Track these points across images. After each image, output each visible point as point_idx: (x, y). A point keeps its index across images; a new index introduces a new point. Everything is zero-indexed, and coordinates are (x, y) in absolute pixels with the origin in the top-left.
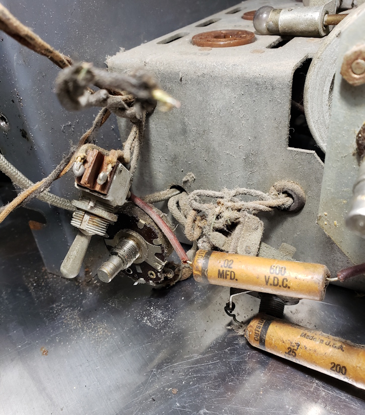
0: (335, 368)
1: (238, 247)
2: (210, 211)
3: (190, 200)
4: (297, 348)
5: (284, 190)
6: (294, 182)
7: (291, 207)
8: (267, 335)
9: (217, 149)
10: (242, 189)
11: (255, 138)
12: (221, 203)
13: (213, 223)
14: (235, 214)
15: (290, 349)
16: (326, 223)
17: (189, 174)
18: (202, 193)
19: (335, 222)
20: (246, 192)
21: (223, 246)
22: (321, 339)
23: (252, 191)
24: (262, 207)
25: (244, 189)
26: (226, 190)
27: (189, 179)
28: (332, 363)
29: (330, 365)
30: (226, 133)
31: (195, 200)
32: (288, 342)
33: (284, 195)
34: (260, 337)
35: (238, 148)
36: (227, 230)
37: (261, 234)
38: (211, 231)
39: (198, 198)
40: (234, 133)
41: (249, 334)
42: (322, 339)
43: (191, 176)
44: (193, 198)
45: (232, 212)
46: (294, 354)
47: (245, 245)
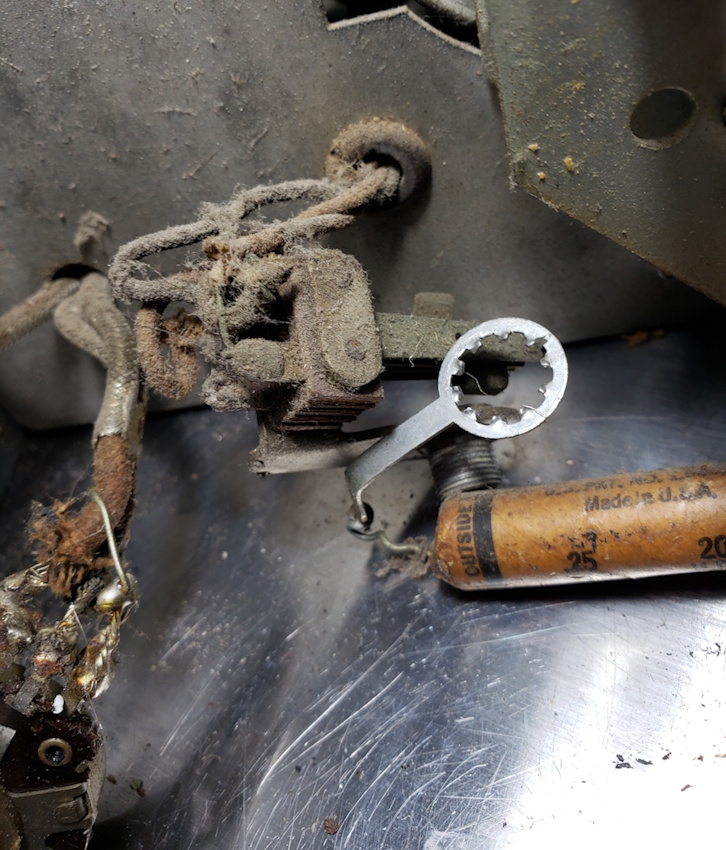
0: (713, 549)
1: (327, 356)
2: (194, 288)
3: (118, 283)
4: (594, 546)
5: (366, 151)
6: (382, 119)
7: (401, 190)
8: (497, 549)
9: (133, 112)
10: (255, 190)
11: (227, 31)
12: (220, 248)
13: (222, 320)
14: (273, 265)
15: (574, 558)
16: (541, 175)
17: (84, 218)
18: (147, 246)
19: (568, 160)
20: (269, 195)
21: (282, 372)
22: (641, 492)
23: (285, 186)
24: (332, 219)
25: (260, 188)
26: (212, 208)
27: (91, 232)
28: (700, 542)
29: (698, 547)
30: (138, 53)
31: (134, 274)
32: (561, 541)
33: (370, 166)
34: (481, 561)
35: (190, 83)
36: (274, 322)
37: (367, 291)
38: (227, 343)
39: (140, 265)
40: (160, 44)
41: (449, 568)
42: (645, 491)
43: (94, 223)
44: (125, 273)
45: (262, 261)
46: (590, 565)
47: (341, 339)
